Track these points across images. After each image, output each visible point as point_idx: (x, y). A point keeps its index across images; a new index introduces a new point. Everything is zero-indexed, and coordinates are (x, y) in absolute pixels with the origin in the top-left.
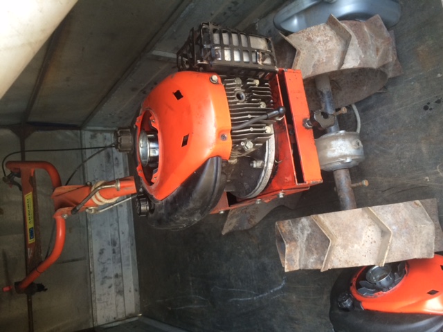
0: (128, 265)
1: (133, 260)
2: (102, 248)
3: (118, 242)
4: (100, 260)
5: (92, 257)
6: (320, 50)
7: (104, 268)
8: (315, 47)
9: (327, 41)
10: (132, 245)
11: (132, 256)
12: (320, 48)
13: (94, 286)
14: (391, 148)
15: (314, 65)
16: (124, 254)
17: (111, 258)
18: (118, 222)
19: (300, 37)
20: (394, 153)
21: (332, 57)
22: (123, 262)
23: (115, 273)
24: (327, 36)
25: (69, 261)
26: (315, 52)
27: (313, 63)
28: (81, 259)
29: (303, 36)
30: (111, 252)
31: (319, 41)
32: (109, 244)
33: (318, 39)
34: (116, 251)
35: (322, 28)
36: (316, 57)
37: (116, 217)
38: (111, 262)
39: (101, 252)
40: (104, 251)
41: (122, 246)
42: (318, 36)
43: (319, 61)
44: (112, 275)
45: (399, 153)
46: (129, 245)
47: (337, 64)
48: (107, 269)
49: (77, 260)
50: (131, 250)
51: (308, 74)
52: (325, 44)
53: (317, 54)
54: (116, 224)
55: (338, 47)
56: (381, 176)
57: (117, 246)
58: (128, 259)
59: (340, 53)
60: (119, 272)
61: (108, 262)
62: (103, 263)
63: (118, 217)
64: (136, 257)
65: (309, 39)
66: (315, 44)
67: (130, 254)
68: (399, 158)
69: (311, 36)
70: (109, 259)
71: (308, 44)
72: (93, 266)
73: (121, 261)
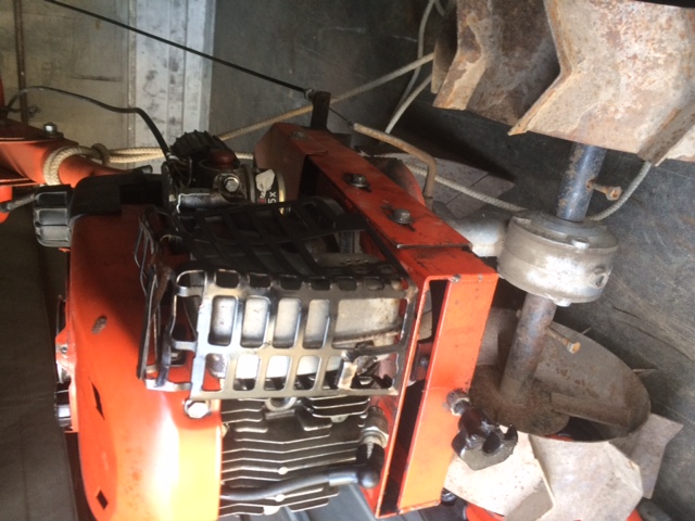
0: (195, 108)
1: (203, 101)
2: (153, 69)
3: (181, 66)
4: (148, 89)
5: (134, 83)
6: (624, 80)
7: (153, 104)
8: (615, 67)
9: (655, 65)
10: (205, 76)
11: (203, 95)
12: (627, 77)
13: (134, 130)
14: (675, 252)
15: (590, 116)
16: (189, 88)
17: (166, 89)
18: (186, 29)
19: (594, 16)
20: (675, 267)
21: (642, 114)
22: (186, 100)
23: (171, 115)
24: (663, 50)
25: (93, 78)
26: (609, 82)
27: (589, 108)
28: (113, 80)
29: (604, 16)
30: (167, 80)
31: (635, 57)
32: (165, 66)
33: (636, 48)
34: (177, 80)
35: (663, 20)
36: (605, 96)
37: (182, 18)
38: (166, 97)
39: (151, 76)
40: (157, 76)
41: (187, 74)
42: (638, 38)
43: (605, 109)
44: (165, 119)
45: (684, 273)
46: (201, 75)
47: (644, 137)
48: (157, 106)
49: (106, 80)
50: (203, 84)
51: (561, 130)
52: (645, 71)
53: (611, 90)
54: (183, 31)
55: (672, 92)
56: (628, 282)
57: (179, 72)
58: (195, 98)
59: (669, 111)
60: (178, 116)
61: (161, 95)
62: (153, 96)
63: (187, 19)
64: (208, 99)
65: (613, 36)
66: (621, 57)
67: (200, 89)
68: (678, 281)
69: (622, 29)
70: (162, 91)
71: (604, 49)
72: (134, 97)
73: (183, 100)
